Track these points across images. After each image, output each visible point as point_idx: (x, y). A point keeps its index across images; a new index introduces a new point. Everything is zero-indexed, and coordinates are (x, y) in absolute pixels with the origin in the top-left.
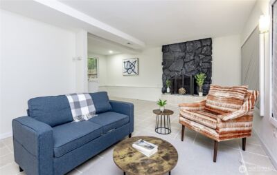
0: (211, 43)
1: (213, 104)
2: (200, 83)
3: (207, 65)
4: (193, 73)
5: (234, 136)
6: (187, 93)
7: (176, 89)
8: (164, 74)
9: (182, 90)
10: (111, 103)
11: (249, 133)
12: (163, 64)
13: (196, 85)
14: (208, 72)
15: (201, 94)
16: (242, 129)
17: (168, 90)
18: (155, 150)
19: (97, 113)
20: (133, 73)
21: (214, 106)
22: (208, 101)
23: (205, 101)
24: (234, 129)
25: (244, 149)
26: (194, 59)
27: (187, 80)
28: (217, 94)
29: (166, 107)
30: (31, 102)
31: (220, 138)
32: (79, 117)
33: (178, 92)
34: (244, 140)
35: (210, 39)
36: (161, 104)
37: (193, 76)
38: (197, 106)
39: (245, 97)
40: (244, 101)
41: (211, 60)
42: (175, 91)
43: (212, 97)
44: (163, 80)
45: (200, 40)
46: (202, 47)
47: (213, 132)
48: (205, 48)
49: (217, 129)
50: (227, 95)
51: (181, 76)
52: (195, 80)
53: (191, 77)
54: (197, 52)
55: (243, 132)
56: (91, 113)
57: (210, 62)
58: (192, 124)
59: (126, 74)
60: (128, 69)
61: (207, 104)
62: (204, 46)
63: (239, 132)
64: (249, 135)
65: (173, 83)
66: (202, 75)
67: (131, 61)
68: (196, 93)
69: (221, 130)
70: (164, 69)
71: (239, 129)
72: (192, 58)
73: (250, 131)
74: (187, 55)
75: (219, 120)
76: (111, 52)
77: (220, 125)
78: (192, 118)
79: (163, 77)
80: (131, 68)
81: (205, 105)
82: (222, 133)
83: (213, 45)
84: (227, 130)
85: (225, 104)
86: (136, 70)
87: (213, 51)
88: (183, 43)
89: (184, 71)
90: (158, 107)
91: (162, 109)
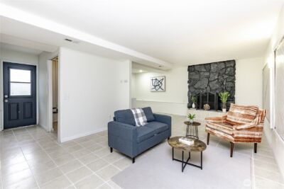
0: (235, 65)
1: (232, 119)
2: (224, 100)
3: (230, 84)
4: (217, 91)
5: (246, 141)
6: (212, 108)
7: (201, 105)
8: (189, 91)
9: (207, 106)
10: (154, 115)
11: (259, 140)
12: (188, 82)
13: (220, 102)
14: (232, 91)
15: (224, 110)
16: (253, 136)
17: (194, 106)
18: (193, 142)
19: (148, 121)
20: (160, 90)
21: (233, 120)
22: (228, 116)
23: (226, 116)
24: (246, 136)
25: (255, 152)
26: (218, 79)
27: (211, 97)
28: (236, 111)
29: (195, 120)
30: (116, 113)
31: (235, 141)
32: (139, 123)
33: (202, 108)
34: (256, 145)
35: (234, 61)
36: (191, 117)
37: (217, 94)
38: (220, 120)
39: (257, 114)
40: (255, 117)
41: (234, 79)
42: (200, 107)
43: (232, 114)
44: (189, 96)
45: (224, 62)
46: (226, 68)
47: (230, 137)
48: (229, 69)
49: (233, 135)
50: (243, 112)
51: (206, 93)
52: (219, 97)
53: (215, 95)
54: (221, 72)
55: (254, 139)
56: (144, 122)
57: (233, 81)
58: (215, 132)
59: (154, 90)
60: (155, 86)
61: (228, 119)
62: (228, 67)
63: (251, 138)
64: (260, 142)
65: (198, 99)
66: (225, 93)
67: (159, 79)
68: (220, 109)
69: (235, 136)
70: (189, 87)
71: (250, 136)
72: (216, 77)
73: (260, 139)
74: (212, 75)
75: (234, 129)
76: (141, 71)
77: (235, 132)
78: (215, 128)
79: (189, 94)
80: (158, 85)
81: (226, 119)
82: (236, 138)
83: (237, 67)
84: (240, 136)
85: (241, 119)
86: (163, 87)
87: (236, 71)
88: (207, 64)
89: (208, 88)
90: (188, 119)
91: (191, 121)
